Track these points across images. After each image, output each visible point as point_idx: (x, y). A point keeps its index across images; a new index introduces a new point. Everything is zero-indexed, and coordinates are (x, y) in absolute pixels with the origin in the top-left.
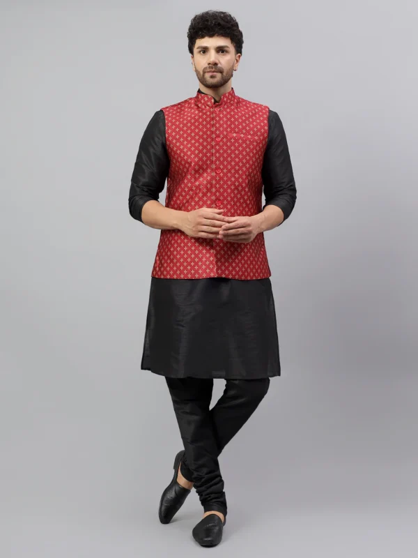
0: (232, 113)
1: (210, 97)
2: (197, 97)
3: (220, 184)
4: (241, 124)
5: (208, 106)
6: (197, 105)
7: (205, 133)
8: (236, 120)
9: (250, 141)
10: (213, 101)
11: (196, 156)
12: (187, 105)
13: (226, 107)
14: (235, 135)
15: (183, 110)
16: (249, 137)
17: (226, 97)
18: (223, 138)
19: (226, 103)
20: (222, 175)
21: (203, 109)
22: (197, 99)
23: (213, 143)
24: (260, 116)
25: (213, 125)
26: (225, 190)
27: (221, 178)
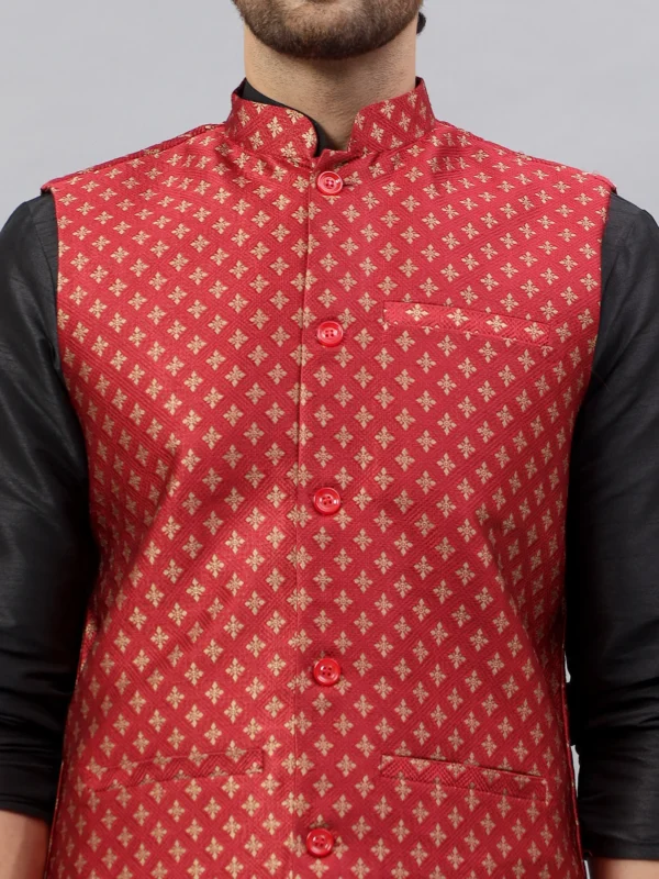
0: (411, 203)
1: (295, 118)
2: (233, 121)
3: (332, 569)
4: (455, 257)
5: (283, 162)
6: (228, 162)
7: (260, 301)
8: (428, 237)
9: (498, 345)
10: (310, 138)
11: (211, 418)
12: (174, 160)
13: (377, 170)
14: (417, 313)
15: (155, 184)
16: (497, 324)
17: (381, 119)
18: (354, 328)
19: (380, 153)
20: (343, 519)
21: (255, 185)
22: (232, 133)
23: (303, 355)
24: (561, 223)
25: (303, 264)
26: (363, 602)
27: (341, 539)
